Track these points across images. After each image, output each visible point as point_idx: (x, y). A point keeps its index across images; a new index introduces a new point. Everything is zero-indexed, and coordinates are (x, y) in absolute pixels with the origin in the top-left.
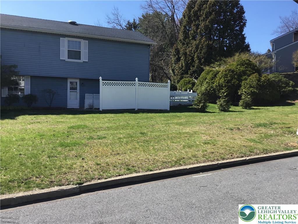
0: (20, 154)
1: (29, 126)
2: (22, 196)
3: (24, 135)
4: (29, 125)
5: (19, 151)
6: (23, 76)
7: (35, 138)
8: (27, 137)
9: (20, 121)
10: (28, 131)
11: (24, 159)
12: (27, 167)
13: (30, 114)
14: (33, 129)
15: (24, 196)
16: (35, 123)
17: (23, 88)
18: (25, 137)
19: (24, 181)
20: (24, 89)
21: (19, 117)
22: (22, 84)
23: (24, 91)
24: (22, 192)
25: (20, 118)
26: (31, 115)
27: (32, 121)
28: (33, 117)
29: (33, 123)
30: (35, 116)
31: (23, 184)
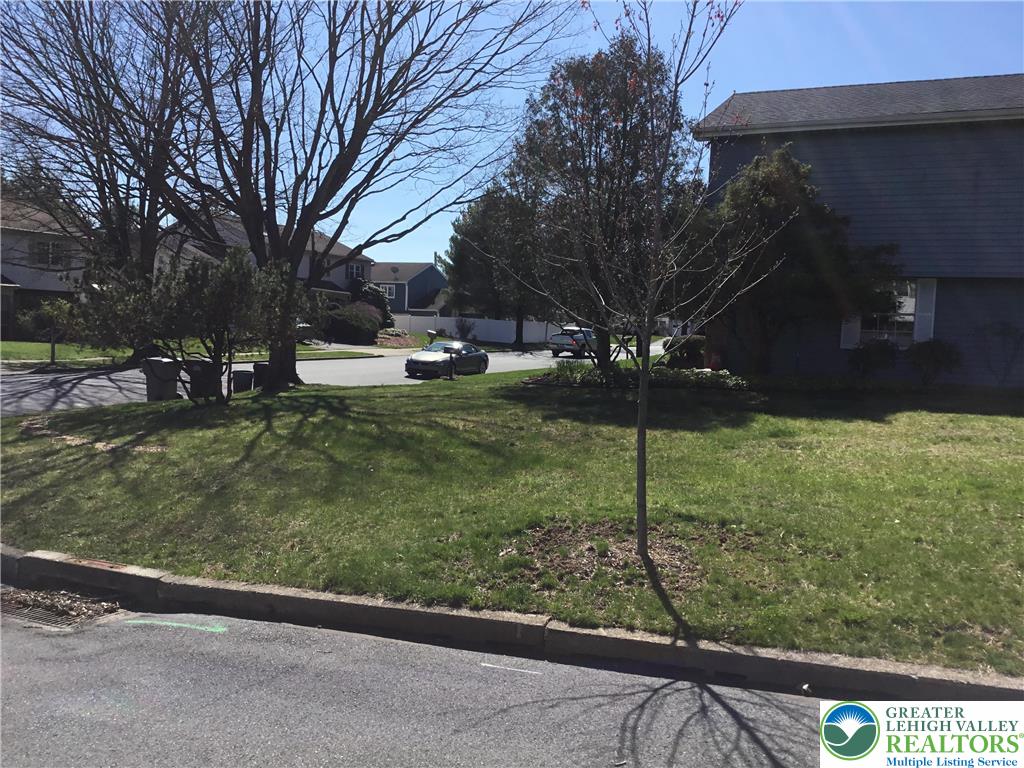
0: (919, 540)
1: (934, 450)
2: (941, 680)
3: (922, 476)
4: (935, 444)
5: (913, 529)
6: (913, 279)
7: (959, 492)
8: (931, 486)
9: (904, 431)
10: (933, 464)
11: (932, 557)
12: (949, 588)
13: (933, 409)
14: (950, 461)
15: (945, 681)
16: (952, 439)
17: (911, 318)
18: (926, 484)
19: (941, 632)
20: (912, 323)
21: (899, 415)
22: (908, 305)
23: (912, 329)
24: (937, 667)
25: (903, 420)
26: (937, 412)
27: (942, 433)
28: (944, 418)
29: (947, 441)
30: (951, 415)
31: (941, 640)
